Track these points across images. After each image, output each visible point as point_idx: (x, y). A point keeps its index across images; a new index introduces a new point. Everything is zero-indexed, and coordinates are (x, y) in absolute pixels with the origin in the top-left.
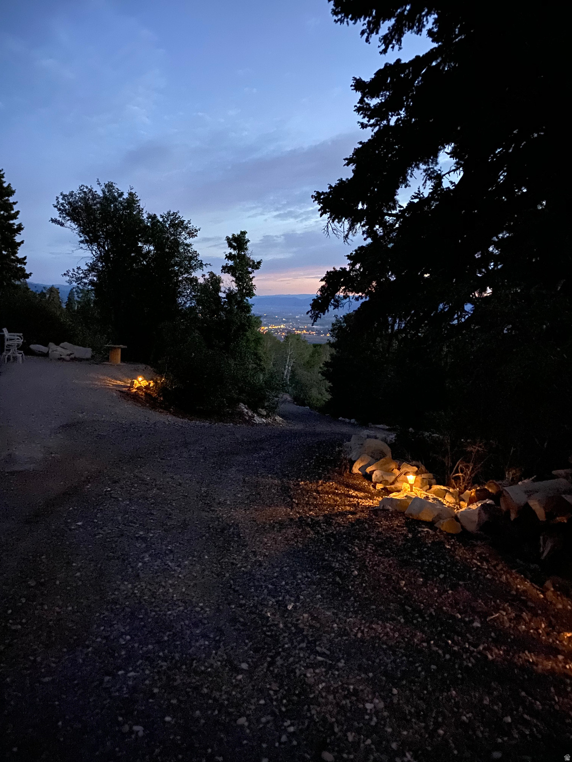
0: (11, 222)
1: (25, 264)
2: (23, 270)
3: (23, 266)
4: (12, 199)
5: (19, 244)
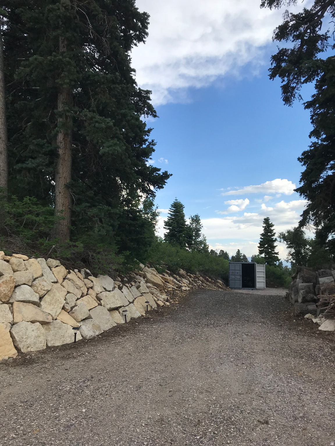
0: (272, 237)
1: (278, 254)
2: (277, 257)
3: (277, 255)
4: (272, 228)
5: (276, 246)
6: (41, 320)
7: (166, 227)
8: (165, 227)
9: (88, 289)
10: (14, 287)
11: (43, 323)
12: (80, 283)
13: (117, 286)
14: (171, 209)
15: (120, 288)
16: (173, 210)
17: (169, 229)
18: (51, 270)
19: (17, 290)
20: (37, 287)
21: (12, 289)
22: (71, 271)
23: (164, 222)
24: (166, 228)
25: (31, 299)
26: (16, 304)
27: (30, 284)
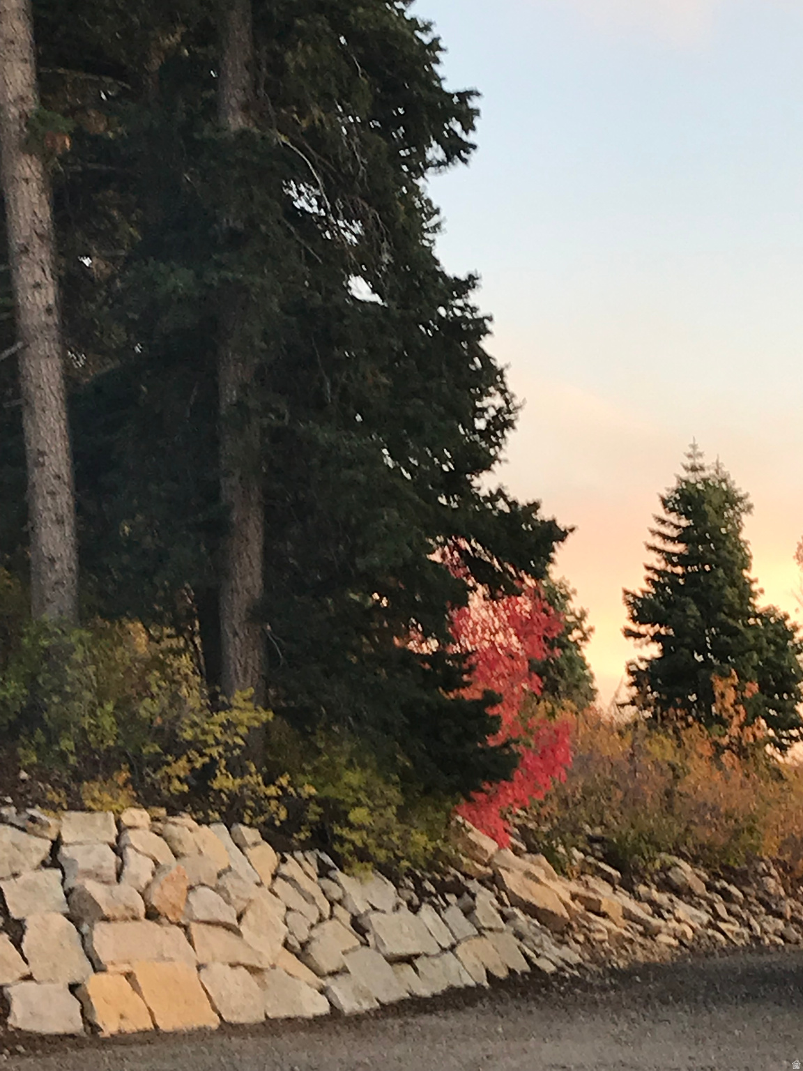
6: (248, 962)
7: (643, 629)
8: (634, 627)
9: (332, 904)
10: (186, 891)
11: (254, 970)
12: (311, 887)
13: (405, 903)
14: (663, 522)
15: (414, 909)
16: (677, 527)
17: (657, 638)
18: (242, 852)
19: (191, 898)
20: (228, 892)
21: (184, 896)
22: (288, 856)
23: (629, 603)
24: (638, 636)
25: (222, 919)
26: (194, 928)
27: (213, 886)
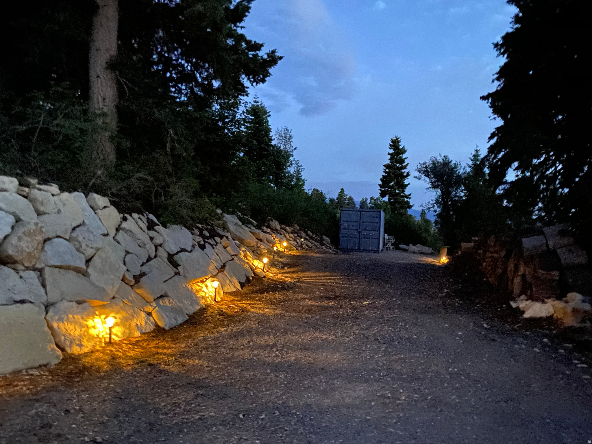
0: (403, 171)
2: (408, 202)
9: (156, 247)
10: (42, 242)
12: (143, 236)
13: (197, 244)
15: (203, 247)
18: (96, 213)
19: (47, 247)
20: (79, 242)
21: (40, 246)
22: (127, 216)
25: (73, 264)
26: (47, 272)
27: (68, 238)
